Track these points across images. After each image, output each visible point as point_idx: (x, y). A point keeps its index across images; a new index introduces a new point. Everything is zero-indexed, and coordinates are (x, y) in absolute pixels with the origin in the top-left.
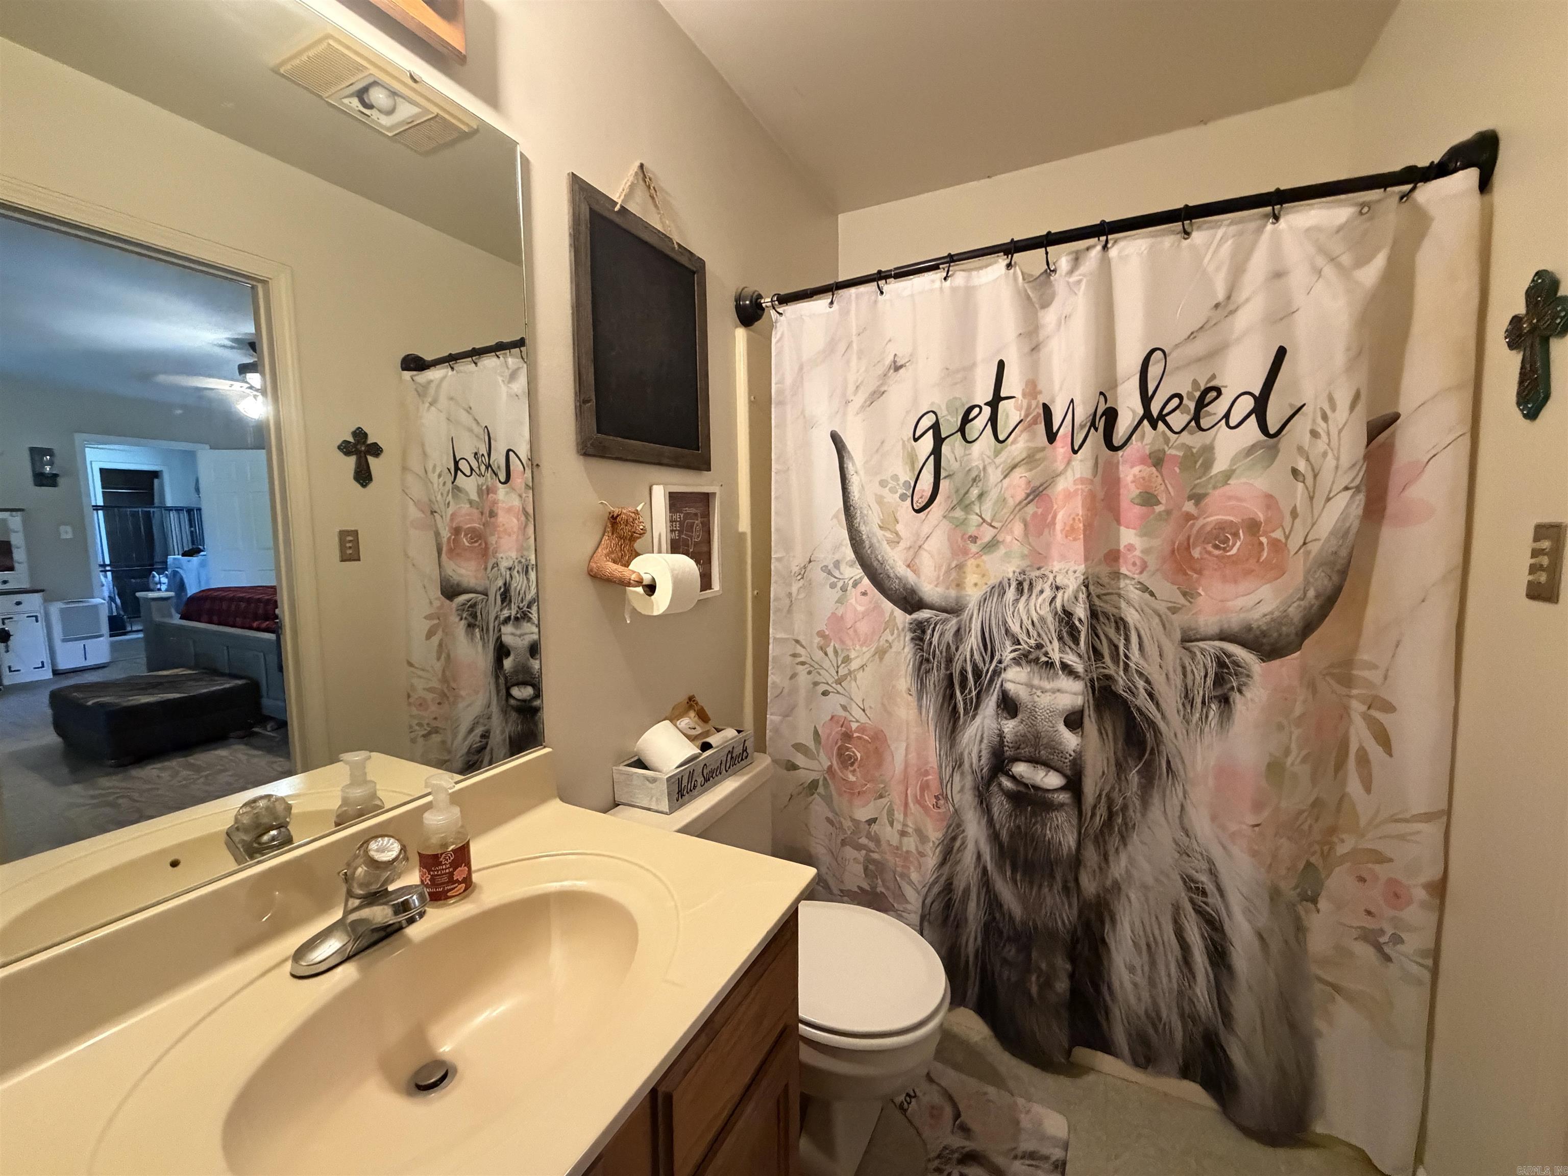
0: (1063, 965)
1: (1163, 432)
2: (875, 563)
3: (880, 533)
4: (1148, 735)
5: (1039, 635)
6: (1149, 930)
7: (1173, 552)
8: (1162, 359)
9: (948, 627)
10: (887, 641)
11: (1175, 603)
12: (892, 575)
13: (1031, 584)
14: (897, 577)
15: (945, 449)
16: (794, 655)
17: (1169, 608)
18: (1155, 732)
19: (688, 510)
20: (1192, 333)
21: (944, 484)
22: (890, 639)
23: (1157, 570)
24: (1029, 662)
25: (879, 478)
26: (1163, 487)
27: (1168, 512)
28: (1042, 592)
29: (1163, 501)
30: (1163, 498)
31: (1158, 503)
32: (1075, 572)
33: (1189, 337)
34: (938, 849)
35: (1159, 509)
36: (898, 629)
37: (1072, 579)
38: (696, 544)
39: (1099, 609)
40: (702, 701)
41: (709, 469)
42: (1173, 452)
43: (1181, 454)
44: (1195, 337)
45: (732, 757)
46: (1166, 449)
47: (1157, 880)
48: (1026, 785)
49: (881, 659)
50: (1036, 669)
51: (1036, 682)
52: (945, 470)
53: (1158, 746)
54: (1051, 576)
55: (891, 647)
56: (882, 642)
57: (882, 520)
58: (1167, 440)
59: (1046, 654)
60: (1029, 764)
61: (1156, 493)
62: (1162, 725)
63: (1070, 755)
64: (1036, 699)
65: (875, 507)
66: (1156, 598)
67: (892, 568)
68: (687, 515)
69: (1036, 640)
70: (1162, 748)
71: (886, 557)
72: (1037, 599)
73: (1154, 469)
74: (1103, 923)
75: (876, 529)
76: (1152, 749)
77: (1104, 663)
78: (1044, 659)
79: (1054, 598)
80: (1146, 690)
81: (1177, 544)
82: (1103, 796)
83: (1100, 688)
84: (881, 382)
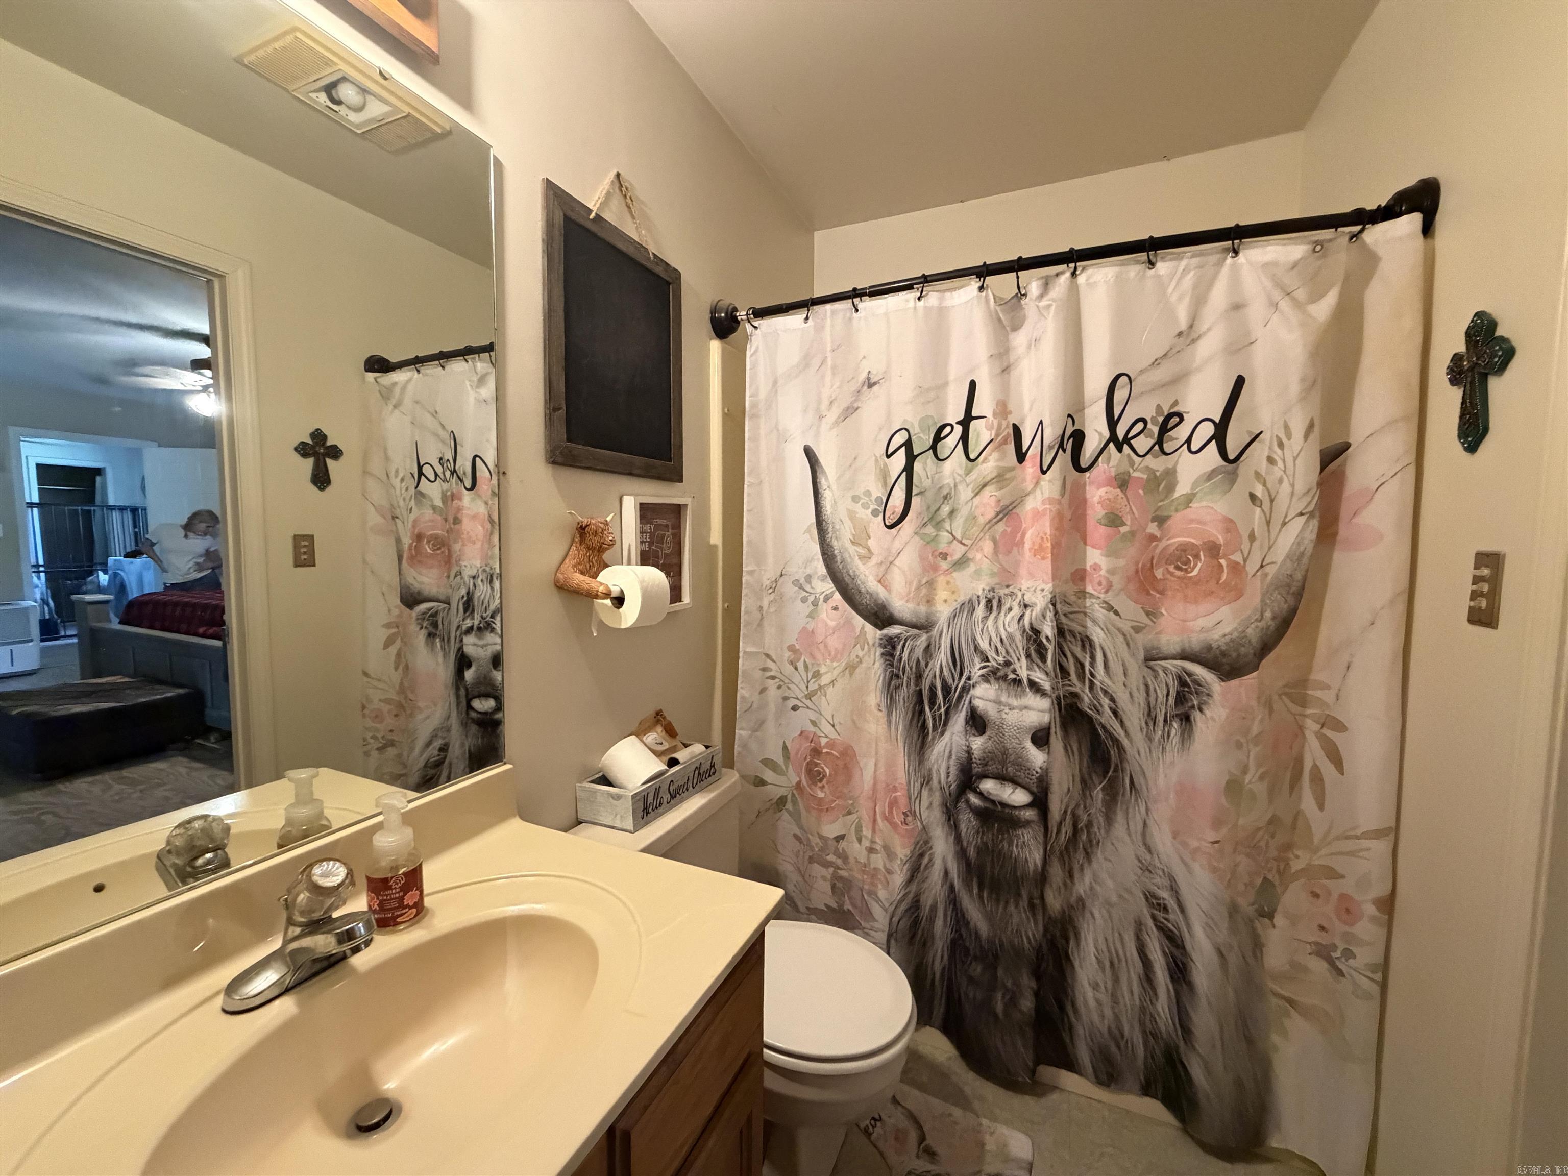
0: (1028, 982)
1: (1129, 455)
2: (847, 579)
3: (852, 549)
4: (1112, 752)
5: (1007, 652)
6: (1111, 945)
7: (1137, 572)
8: (1127, 385)
9: (918, 643)
10: (857, 656)
11: (1137, 622)
12: (863, 590)
13: (1000, 601)
14: (868, 592)
15: (917, 466)
16: (764, 670)
17: (1132, 627)
18: (1118, 748)
19: (660, 521)
20: (1156, 360)
21: (915, 501)
22: (861, 654)
23: (1122, 590)
24: (997, 679)
25: (850, 494)
26: (1128, 510)
27: (1133, 534)
28: (1010, 609)
29: (1128, 523)
30: (1128, 519)
31: (1123, 524)
32: (1043, 590)
33: (1153, 363)
34: (906, 867)
35: (1123, 529)
36: (868, 644)
37: (1040, 596)
38: (666, 555)
39: (1066, 627)
40: (669, 716)
41: (680, 480)
42: (1136, 474)
43: (1145, 476)
44: (1159, 364)
45: (699, 774)
46: (1131, 471)
47: (1120, 897)
48: (993, 802)
49: (851, 674)
50: (1004, 685)
51: (1004, 699)
52: (916, 486)
53: (1121, 763)
54: (1020, 595)
55: (861, 662)
56: (853, 657)
57: (854, 536)
58: (1132, 463)
59: (1014, 671)
60: (997, 781)
61: (1120, 514)
62: (1125, 742)
63: (1037, 773)
64: (1004, 716)
65: (848, 524)
66: (1120, 617)
67: (863, 583)
68: (658, 527)
69: (1004, 657)
70: (1126, 765)
71: (857, 572)
72: (1006, 616)
73: (1119, 490)
74: (1067, 941)
75: (848, 544)
76: (1117, 765)
77: (1070, 681)
78: (1012, 676)
79: (1022, 616)
80: (1111, 708)
81: (1140, 565)
82: (1069, 813)
83: (1066, 705)
84: (854, 398)
